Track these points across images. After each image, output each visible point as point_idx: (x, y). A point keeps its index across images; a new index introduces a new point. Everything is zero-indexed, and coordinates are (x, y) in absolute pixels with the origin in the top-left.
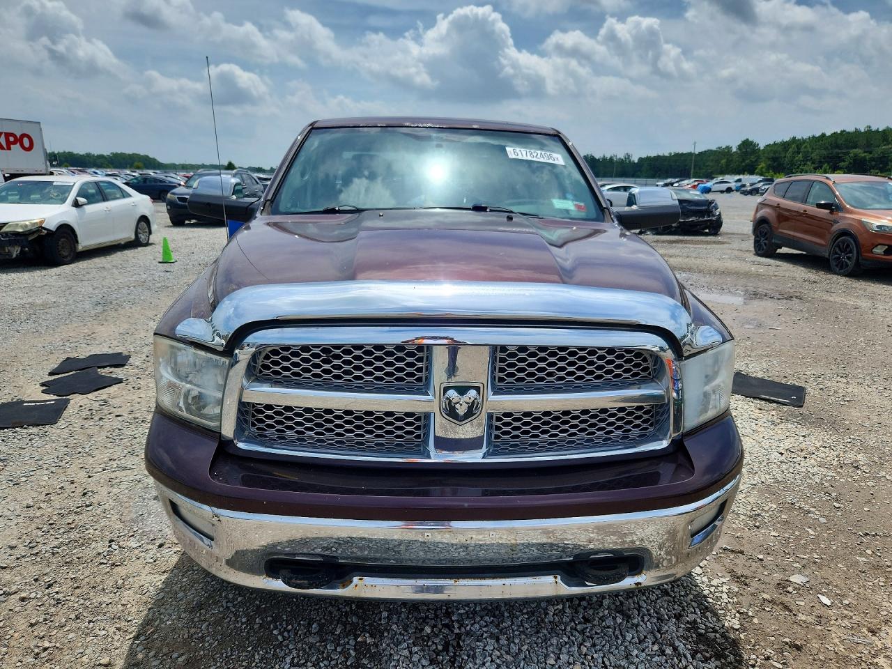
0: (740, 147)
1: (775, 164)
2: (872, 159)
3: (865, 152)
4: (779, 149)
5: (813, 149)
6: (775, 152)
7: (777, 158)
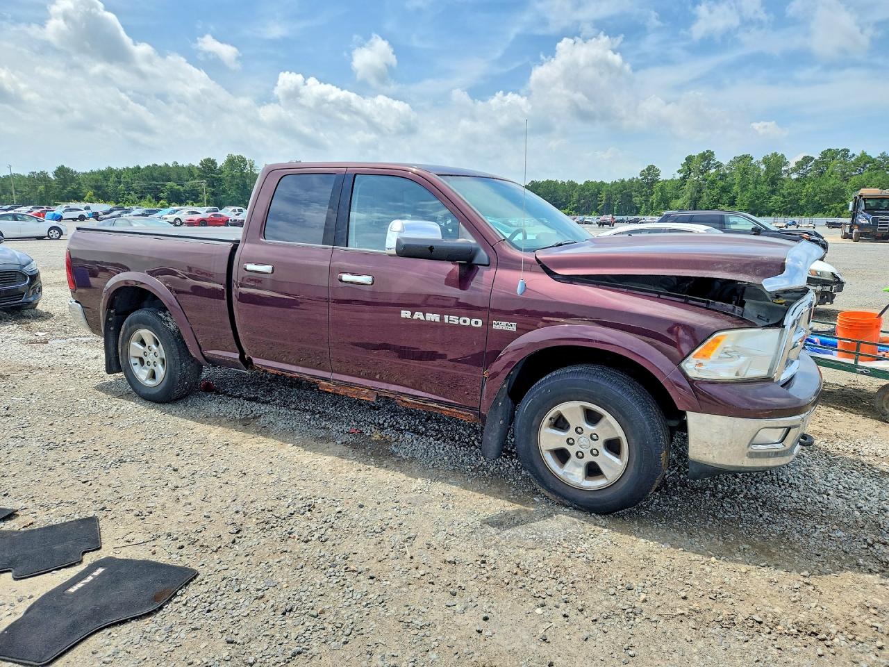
0: (56, 174)
1: (100, 192)
2: (185, 192)
3: (178, 185)
4: (100, 177)
5: (132, 180)
6: (97, 181)
7: (101, 186)
